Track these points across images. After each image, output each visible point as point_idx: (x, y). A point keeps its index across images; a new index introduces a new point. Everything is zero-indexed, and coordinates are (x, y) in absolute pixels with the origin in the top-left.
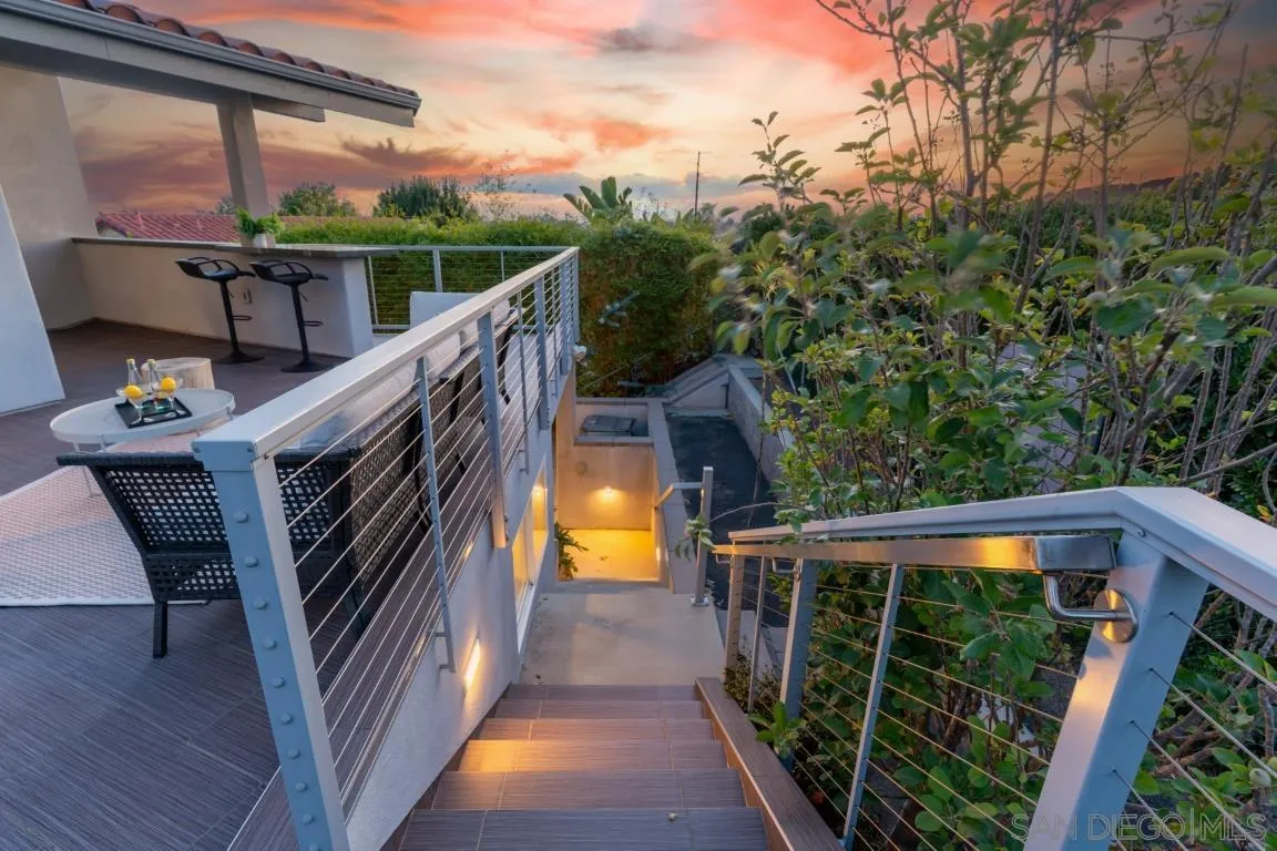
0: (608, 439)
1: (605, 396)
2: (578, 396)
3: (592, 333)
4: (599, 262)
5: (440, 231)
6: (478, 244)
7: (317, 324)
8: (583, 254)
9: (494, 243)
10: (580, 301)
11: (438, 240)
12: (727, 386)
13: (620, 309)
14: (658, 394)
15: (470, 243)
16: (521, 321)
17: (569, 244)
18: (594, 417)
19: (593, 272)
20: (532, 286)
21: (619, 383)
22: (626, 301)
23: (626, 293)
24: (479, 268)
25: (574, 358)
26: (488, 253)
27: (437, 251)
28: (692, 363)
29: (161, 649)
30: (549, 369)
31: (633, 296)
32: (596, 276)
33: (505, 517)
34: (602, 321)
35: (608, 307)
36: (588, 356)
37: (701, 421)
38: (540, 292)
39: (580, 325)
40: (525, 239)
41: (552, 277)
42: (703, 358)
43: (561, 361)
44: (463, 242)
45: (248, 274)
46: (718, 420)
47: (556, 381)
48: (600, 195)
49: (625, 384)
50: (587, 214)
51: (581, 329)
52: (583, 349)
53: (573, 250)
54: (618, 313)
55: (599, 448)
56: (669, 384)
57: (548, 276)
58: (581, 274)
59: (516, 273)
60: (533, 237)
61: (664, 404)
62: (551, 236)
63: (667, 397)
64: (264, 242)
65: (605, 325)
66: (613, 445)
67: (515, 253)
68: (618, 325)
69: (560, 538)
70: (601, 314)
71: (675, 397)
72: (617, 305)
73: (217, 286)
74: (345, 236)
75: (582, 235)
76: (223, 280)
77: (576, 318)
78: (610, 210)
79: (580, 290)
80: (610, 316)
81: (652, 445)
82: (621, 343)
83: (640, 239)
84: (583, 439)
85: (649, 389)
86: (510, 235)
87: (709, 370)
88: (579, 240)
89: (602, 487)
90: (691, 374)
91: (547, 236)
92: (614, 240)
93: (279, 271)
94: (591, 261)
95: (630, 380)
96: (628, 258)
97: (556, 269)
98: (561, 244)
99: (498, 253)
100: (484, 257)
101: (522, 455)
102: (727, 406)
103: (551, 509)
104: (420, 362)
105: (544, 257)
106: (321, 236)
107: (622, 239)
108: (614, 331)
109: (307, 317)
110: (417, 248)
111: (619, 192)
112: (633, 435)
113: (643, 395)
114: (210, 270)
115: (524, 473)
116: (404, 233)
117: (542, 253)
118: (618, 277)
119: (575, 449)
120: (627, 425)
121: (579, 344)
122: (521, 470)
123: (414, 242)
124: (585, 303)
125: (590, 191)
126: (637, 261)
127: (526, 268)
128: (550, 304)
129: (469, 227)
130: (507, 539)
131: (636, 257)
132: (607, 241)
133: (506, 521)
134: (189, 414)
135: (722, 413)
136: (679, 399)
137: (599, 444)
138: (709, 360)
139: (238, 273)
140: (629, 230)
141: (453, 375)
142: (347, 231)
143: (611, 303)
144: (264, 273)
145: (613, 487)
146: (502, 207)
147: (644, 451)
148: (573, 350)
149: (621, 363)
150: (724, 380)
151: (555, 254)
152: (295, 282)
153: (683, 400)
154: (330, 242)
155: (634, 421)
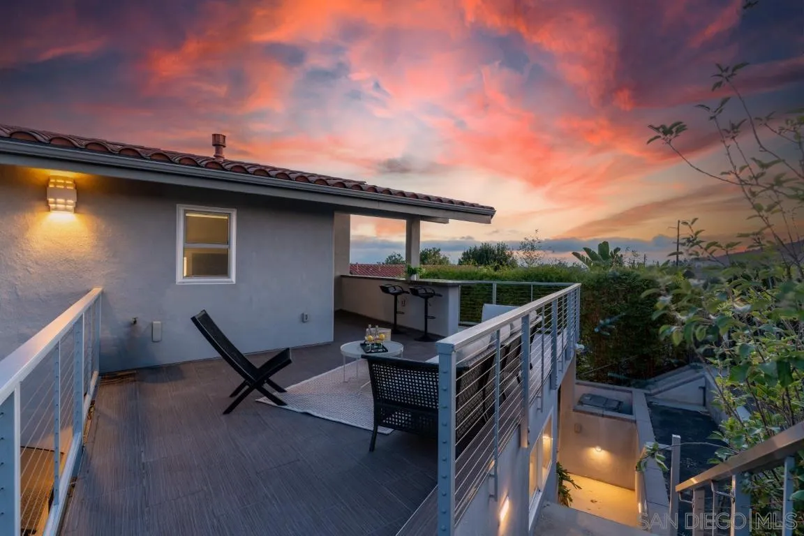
0: (600, 411)
1: (597, 382)
2: (577, 378)
3: (589, 338)
4: (596, 293)
5: (496, 273)
6: (517, 281)
7: (433, 318)
8: (584, 288)
9: (526, 280)
10: (581, 316)
11: (495, 278)
12: (704, 389)
13: (610, 324)
14: (642, 387)
15: (512, 280)
16: (543, 322)
17: (575, 282)
18: (588, 395)
19: (591, 299)
20: (550, 305)
21: (609, 374)
22: (616, 318)
23: (615, 313)
24: (516, 293)
25: (576, 351)
26: (523, 285)
27: (495, 284)
28: (671, 367)
29: (372, 448)
30: (558, 355)
31: (620, 316)
32: (593, 302)
33: (528, 429)
34: (596, 330)
35: (601, 322)
36: (585, 353)
37: (680, 412)
38: (555, 308)
39: (581, 332)
40: (546, 278)
41: (563, 300)
42: (680, 365)
43: (566, 351)
44: (509, 279)
45: (407, 293)
46: (696, 414)
47: (562, 361)
48: (597, 252)
49: (615, 375)
50: (588, 263)
51: (581, 335)
52: (582, 346)
53: (576, 285)
54: (609, 326)
55: (591, 417)
56: (652, 380)
57: (560, 299)
58: (583, 300)
59: (540, 298)
60: (551, 277)
61: (646, 394)
62: (563, 276)
63: (649, 389)
64: (415, 278)
65: (599, 333)
66: (603, 416)
67: (539, 286)
68: (609, 334)
69: (560, 474)
70: (596, 326)
71: (655, 391)
72: (608, 321)
73: (393, 297)
74: (447, 276)
75: (584, 276)
76: (396, 295)
77: (578, 327)
78: (604, 261)
79: (581, 309)
80: (603, 327)
81: (635, 422)
82: (611, 346)
83: (626, 279)
84: (580, 407)
85: (633, 382)
86: (537, 276)
87: (686, 374)
88: (582, 279)
89: (594, 446)
90: (670, 376)
91: (560, 276)
92: (606, 280)
93: (421, 291)
94: (590, 292)
95: (618, 373)
96: (617, 291)
97: (566, 296)
98: (569, 281)
99: (530, 286)
100: (521, 287)
101: (539, 400)
102: (704, 404)
103: (555, 450)
104: (498, 332)
105: (557, 289)
106: (435, 275)
107: (612, 279)
108: (606, 338)
109: (429, 314)
110: (484, 282)
111: (611, 249)
112: (620, 412)
113: (629, 386)
114: (392, 290)
115: (539, 411)
116: (476, 274)
117: (556, 287)
118: (608, 302)
119: (574, 414)
120: (615, 405)
121: (579, 343)
122: (538, 409)
123: (481, 279)
124: (584, 319)
125: (590, 250)
126: (624, 293)
127: (546, 294)
128: (561, 315)
129: (513, 271)
130: (528, 443)
131: (622, 290)
132: (601, 280)
133: (529, 432)
134: (387, 351)
135: (700, 409)
136: (660, 392)
137: (592, 414)
138: (687, 366)
139: (402, 292)
140: (618, 274)
141: (507, 344)
142: (448, 273)
143: (603, 319)
144: (415, 292)
145: (603, 448)
146: (533, 260)
147: (629, 425)
148: (575, 347)
149: (611, 360)
150: (702, 383)
151: (564, 287)
152: (426, 297)
153: (663, 393)
154: (439, 278)
155: (620, 403)
